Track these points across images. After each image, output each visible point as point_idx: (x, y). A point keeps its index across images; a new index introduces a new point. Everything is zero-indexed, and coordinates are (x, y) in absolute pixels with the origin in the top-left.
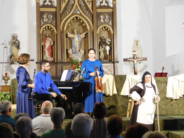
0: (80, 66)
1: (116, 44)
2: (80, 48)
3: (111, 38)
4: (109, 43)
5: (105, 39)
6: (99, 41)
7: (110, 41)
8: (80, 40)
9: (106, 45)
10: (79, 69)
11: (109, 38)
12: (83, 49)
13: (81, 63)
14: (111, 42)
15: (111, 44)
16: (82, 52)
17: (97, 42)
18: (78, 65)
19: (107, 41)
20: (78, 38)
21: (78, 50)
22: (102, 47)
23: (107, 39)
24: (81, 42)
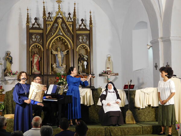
0: (62, 78)
1: (93, 60)
2: (63, 63)
3: (88, 54)
4: (86, 59)
5: (83, 56)
6: (78, 57)
7: (87, 57)
8: (63, 56)
9: (84, 60)
10: (62, 81)
11: (86, 55)
12: (65, 64)
13: (63, 75)
14: (88, 59)
15: (88, 60)
16: (64, 67)
17: (76, 58)
18: (61, 78)
19: (84, 58)
20: (61, 55)
21: (60, 64)
22: (81, 62)
23: (85, 56)
24: (63, 58)
